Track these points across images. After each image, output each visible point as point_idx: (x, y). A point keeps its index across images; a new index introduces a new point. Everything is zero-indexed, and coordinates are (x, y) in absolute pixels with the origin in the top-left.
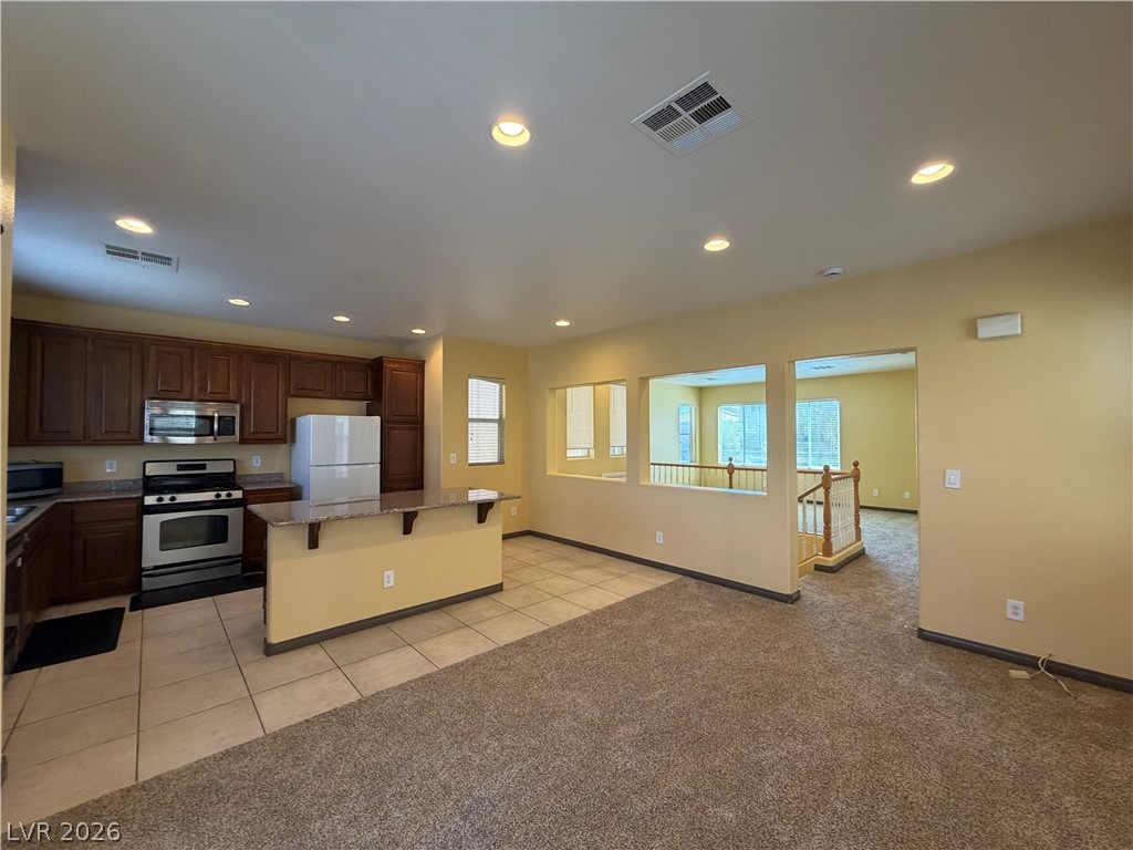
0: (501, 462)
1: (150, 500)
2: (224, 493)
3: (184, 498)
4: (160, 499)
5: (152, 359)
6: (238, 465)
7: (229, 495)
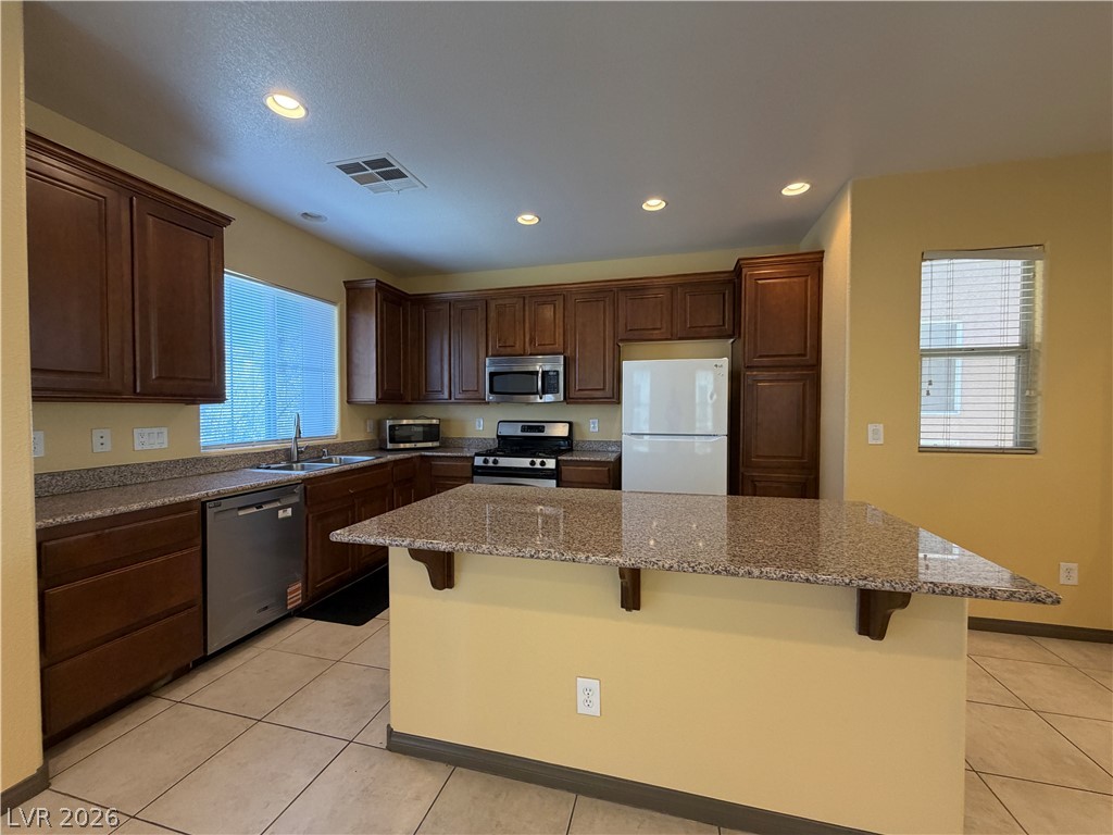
1: (479, 461)
2: (538, 461)
3: (504, 462)
4: (486, 461)
5: (493, 314)
6: (575, 428)
7: (543, 463)
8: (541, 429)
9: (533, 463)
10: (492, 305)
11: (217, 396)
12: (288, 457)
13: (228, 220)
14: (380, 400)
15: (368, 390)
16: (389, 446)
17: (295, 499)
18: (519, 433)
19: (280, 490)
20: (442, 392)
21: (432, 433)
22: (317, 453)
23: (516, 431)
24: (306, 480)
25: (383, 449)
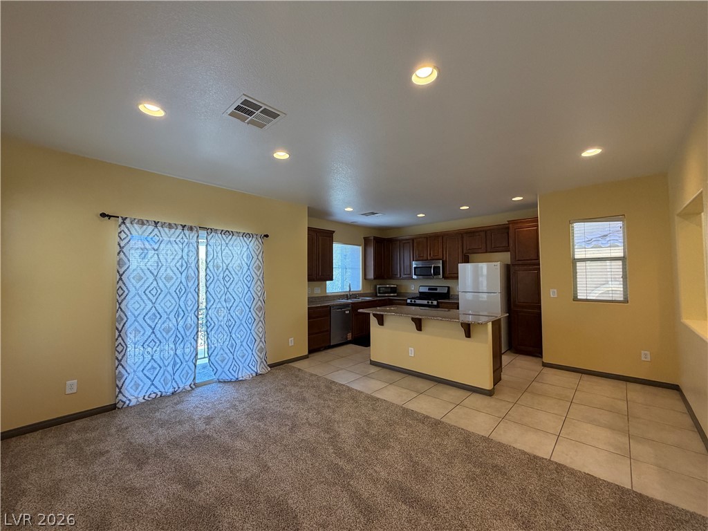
0: (626, 301)
1: (409, 301)
2: (430, 302)
3: (418, 302)
4: (411, 301)
5: (415, 245)
6: (451, 290)
7: (432, 303)
8: (436, 289)
9: (428, 302)
10: (415, 241)
11: (331, 279)
12: (346, 296)
13: (334, 232)
14: (375, 279)
15: (371, 275)
16: (378, 295)
17: (349, 309)
18: (427, 291)
19: (346, 305)
20: (397, 274)
21: (394, 290)
22: (355, 296)
23: (425, 290)
24: (352, 303)
25: (376, 296)
